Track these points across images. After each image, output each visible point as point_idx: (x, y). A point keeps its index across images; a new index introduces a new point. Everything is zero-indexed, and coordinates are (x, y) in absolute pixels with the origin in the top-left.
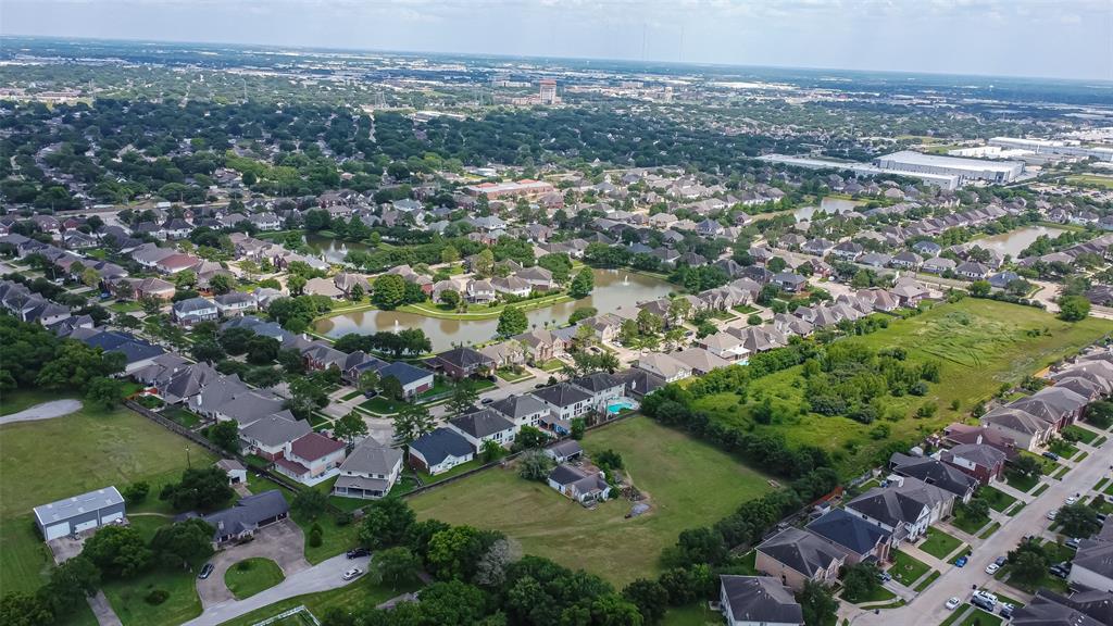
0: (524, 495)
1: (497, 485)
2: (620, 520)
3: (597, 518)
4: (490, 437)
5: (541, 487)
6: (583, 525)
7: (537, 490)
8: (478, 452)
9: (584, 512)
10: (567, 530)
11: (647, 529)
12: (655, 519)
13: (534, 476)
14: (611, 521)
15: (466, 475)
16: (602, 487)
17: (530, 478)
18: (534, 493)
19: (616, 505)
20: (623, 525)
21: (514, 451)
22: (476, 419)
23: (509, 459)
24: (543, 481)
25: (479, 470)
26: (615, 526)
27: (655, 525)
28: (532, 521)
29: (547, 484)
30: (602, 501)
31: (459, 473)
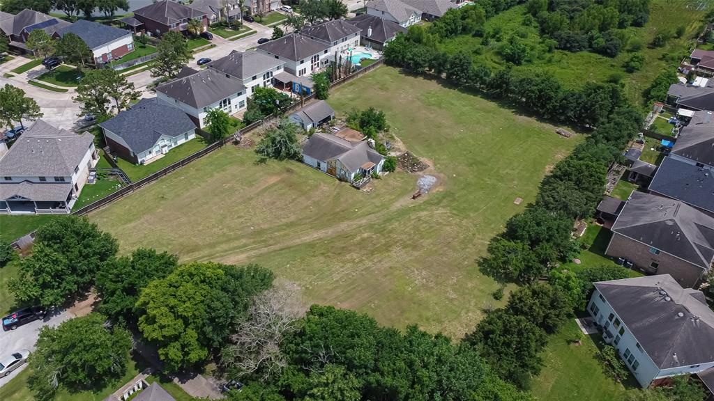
0: (274, 180)
1: (234, 169)
2: (406, 201)
3: (377, 202)
4: (215, 107)
5: (293, 165)
6: (364, 215)
7: (288, 170)
8: (202, 126)
9: (358, 196)
10: (343, 226)
11: (447, 211)
12: (449, 195)
13: (280, 150)
14: (398, 205)
15: (190, 159)
16: (377, 161)
17: (277, 155)
18: (285, 175)
19: (395, 180)
20: (415, 209)
21: (248, 123)
22: (193, 83)
23: (244, 132)
24: (294, 156)
25: (206, 152)
26: (404, 212)
27: (454, 204)
28: (293, 218)
29: (301, 161)
30: (377, 177)
31: (181, 157)
